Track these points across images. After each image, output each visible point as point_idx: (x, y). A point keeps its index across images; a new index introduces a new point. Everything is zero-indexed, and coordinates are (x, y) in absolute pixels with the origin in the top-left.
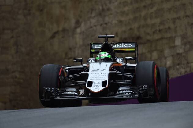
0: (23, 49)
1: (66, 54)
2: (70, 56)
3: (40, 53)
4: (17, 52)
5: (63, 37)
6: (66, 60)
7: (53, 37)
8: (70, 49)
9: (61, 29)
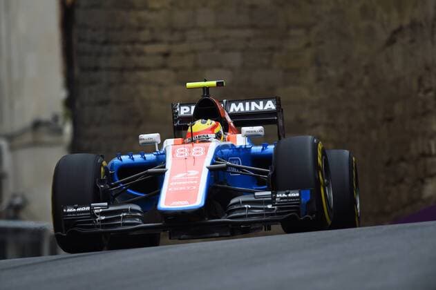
0: (331, 73)
1: (420, 80)
2: (427, 85)
3: (366, 80)
4: (319, 79)
5: (412, 41)
6: (421, 95)
7: (391, 42)
8: (427, 69)
9: (406, 22)
